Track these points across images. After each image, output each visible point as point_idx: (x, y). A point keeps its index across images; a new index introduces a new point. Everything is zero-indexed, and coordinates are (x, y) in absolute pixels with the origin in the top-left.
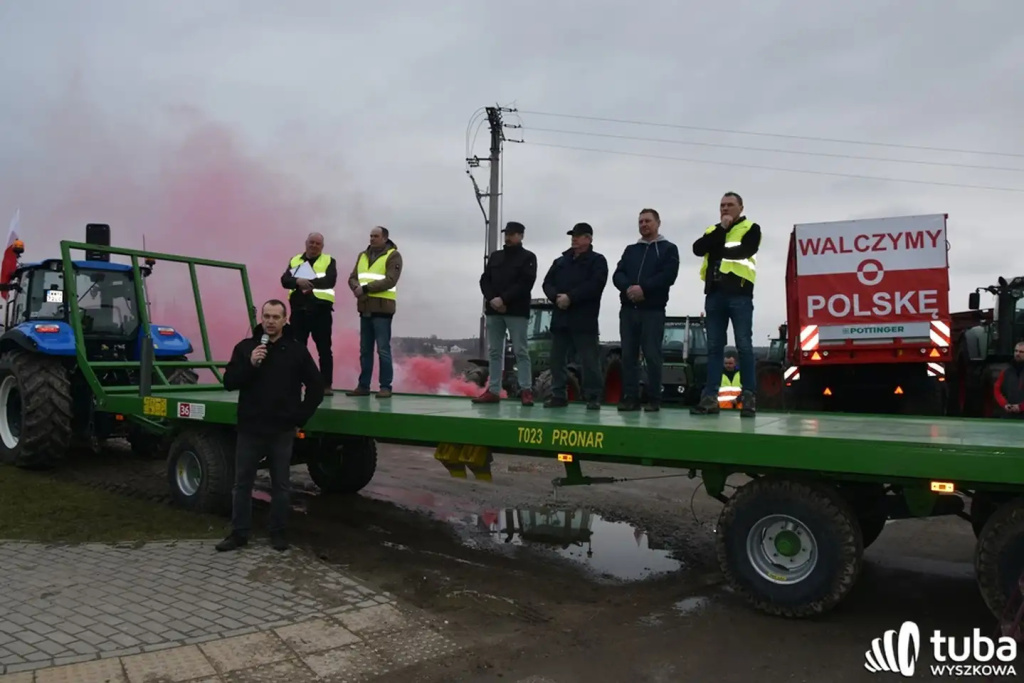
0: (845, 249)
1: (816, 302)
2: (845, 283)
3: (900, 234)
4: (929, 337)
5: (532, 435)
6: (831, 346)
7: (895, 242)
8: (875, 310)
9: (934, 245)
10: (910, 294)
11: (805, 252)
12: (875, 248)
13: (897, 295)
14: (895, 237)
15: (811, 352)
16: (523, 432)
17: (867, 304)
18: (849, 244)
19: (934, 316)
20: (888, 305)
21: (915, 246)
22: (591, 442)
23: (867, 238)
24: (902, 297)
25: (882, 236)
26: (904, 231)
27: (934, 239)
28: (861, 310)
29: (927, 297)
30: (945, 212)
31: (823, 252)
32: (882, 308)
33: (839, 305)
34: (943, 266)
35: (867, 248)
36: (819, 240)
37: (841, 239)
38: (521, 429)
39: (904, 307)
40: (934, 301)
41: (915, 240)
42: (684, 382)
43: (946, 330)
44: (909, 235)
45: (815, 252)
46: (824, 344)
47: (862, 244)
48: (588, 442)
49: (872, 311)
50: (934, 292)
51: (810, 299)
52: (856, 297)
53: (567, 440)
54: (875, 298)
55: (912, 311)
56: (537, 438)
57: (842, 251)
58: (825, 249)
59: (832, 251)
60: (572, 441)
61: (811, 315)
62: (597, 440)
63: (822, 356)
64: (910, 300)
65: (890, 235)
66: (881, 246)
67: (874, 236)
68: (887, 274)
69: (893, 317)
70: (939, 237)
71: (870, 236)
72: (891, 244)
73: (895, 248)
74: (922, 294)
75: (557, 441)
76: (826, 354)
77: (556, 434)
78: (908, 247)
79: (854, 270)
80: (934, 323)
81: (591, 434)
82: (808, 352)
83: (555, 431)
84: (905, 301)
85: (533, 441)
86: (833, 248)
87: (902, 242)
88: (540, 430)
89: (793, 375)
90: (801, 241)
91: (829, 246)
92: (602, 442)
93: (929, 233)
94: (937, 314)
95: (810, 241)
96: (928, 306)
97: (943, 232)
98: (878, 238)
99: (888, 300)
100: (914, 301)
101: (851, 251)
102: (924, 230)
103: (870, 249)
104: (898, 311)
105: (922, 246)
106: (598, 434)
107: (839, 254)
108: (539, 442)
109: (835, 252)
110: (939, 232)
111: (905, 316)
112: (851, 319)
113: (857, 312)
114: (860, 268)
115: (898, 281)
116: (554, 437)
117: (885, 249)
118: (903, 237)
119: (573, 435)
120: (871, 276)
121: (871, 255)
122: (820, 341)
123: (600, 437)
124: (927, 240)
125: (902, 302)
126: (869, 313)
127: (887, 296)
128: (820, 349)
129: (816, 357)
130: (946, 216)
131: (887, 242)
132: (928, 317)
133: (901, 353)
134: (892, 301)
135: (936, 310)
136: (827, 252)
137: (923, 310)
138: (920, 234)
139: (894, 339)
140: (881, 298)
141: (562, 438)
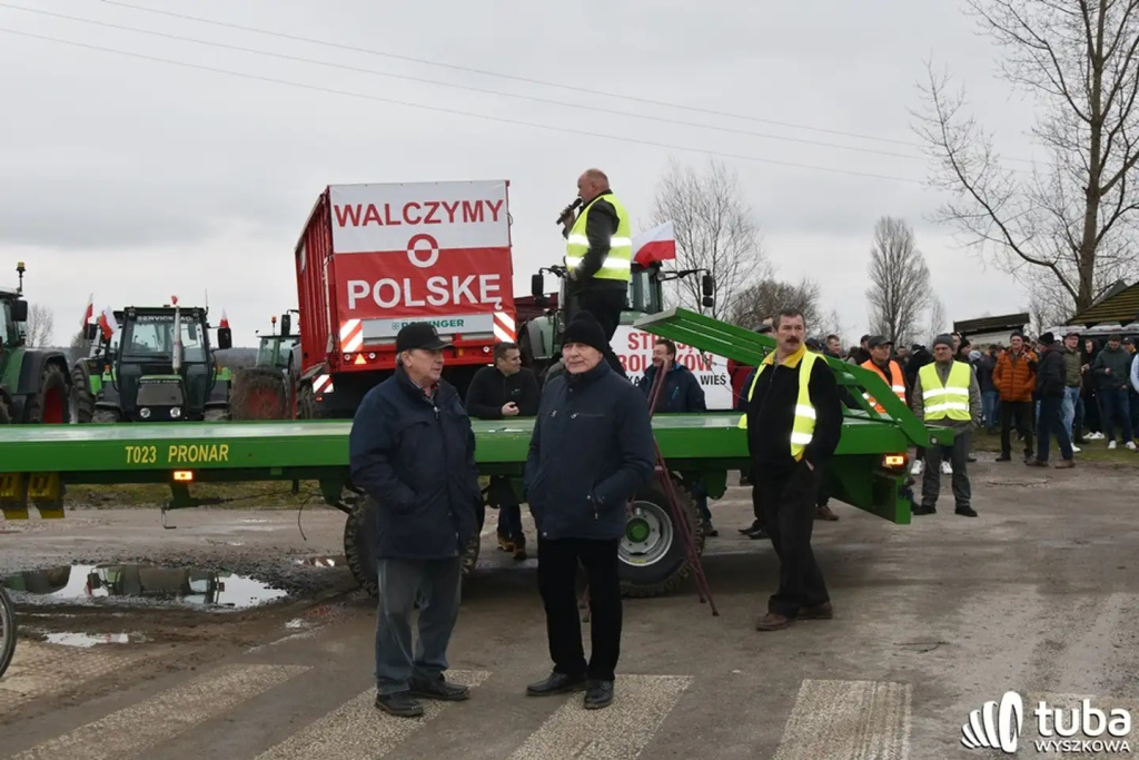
0: (392, 220)
1: (359, 289)
2: (393, 264)
3: (457, 204)
4: (492, 333)
5: (143, 454)
6: (380, 346)
7: (451, 212)
8: (430, 298)
9: (495, 219)
10: (470, 279)
11: (342, 223)
12: (427, 221)
13: (455, 279)
14: (451, 206)
15: (354, 355)
16: (132, 451)
17: (420, 291)
18: (396, 215)
19: (498, 307)
20: (445, 293)
21: (474, 219)
22: (216, 456)
23: (418, 207)
24: (460, 284)
25: (436, 205)
26: (461, 200)
27: (495, 211)
28: (413, 299)
29: (489, 282)
30: (507, 179)
31: (365, 224)
32: (438, 297)
33: (387, 293)
34: (505, 245)
35: (419, 219)
36: (359, 207)
37: (387, 206)
38: (129, 448)
39: (463, 295)
40: (496, 288)
41: (473, 212)
42: (181, 402)
43: (510, 323)
44: (466, 204)
45: (356, 223)
46: (370, 343)
47: (413, 213)
48: (212, 456)
49: (427, 301)
50: (497, 277)
51: (351, 284)
52: (407, 281)
53: (187, 455)
54: (430, 283)
55: (473, 300)
56: (150, 455)
57: (388, 222)
58: (367, 218)
59: (375, 222)
60: (193, 457)
61: (352, 305)
62: (221, 453)
63: (368, 359)
64: (469, 287)
65: (445, 204)
66: (433, 218)
67: (426, 204)
68: (442, 252)
69: (450, 308)
70: (501, 208)
71: (421, 205)
72: (448, 215)
73: (452, 220)
74: (483, 278)
75: (175, 458)
76: (372, 356)
77: (173, 451)
78: (465, 220)
79: (404, 248)
80: (497, 314)
81: (214, 447)
82: (350, 354)
83: (171, 447)
84: (465, 288)
85: (145, 461)
86: (377, 218)
87: (459, 212)
88: (153, 448)
89: (325, 386)
90: (336, 208)
91: (372, 215)
92: (228, 455)
93: (488, 203)
94: (500, 304)
95: (348, 208)
96: (490, 294)
97: (504, 203)
98: (430, 208)
99: (444, 287)
100: (475, 287)
101: (399, 223)
102: (483, 199)
103: (422, 220)
104: (457, 301)
105: (482, 220)
106: (222, 446)
107: (385, 226)
108: (152, 461)
109: (380, 223)
110: (500, 203)
111: (465, 307)
112: (400, 310)
113: (409, 302)
114: (411, 245)
115: (456, 262)
116: (171, 454)
117: (439, 221)
118: (460, 207)
119: (194, 450)
120: (423, 255)
121: (422, 228)
122: (365, 340)
123: (224, 449)
124: (487, 210)
125: (461, 288)
126: (422, 303)
127: (444, 281)
128: (364, 351)
129: (360, 360)
130: (508, 183)
131: (441, 213)
132: (490, 308)
133: (461, 353)
134: (449, 288)
135: (499, 300)
136: (369, 223)
137: (485, 299)
138: (479, 204)
139: (453, 335)
140: (437, 284)
141: (180, 454)
